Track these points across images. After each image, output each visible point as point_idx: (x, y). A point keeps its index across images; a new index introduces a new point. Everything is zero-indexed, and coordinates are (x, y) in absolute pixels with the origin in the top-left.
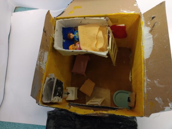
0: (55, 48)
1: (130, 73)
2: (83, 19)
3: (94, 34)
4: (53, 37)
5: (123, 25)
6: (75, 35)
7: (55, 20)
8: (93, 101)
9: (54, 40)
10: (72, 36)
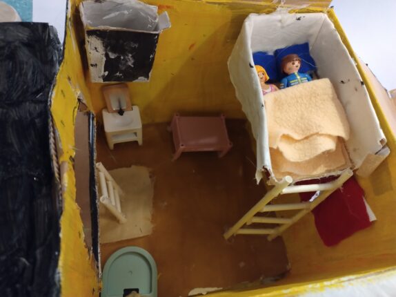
0: (246, 20)
1: (213, 287)
2: (358, 80)
3: (319, 126)
4: (278, 9)
5: (372, 217)
6: (298, 77)
7: (325, 10)
8: (110, 183)
9: (268, 13)
10: (294, 66)
